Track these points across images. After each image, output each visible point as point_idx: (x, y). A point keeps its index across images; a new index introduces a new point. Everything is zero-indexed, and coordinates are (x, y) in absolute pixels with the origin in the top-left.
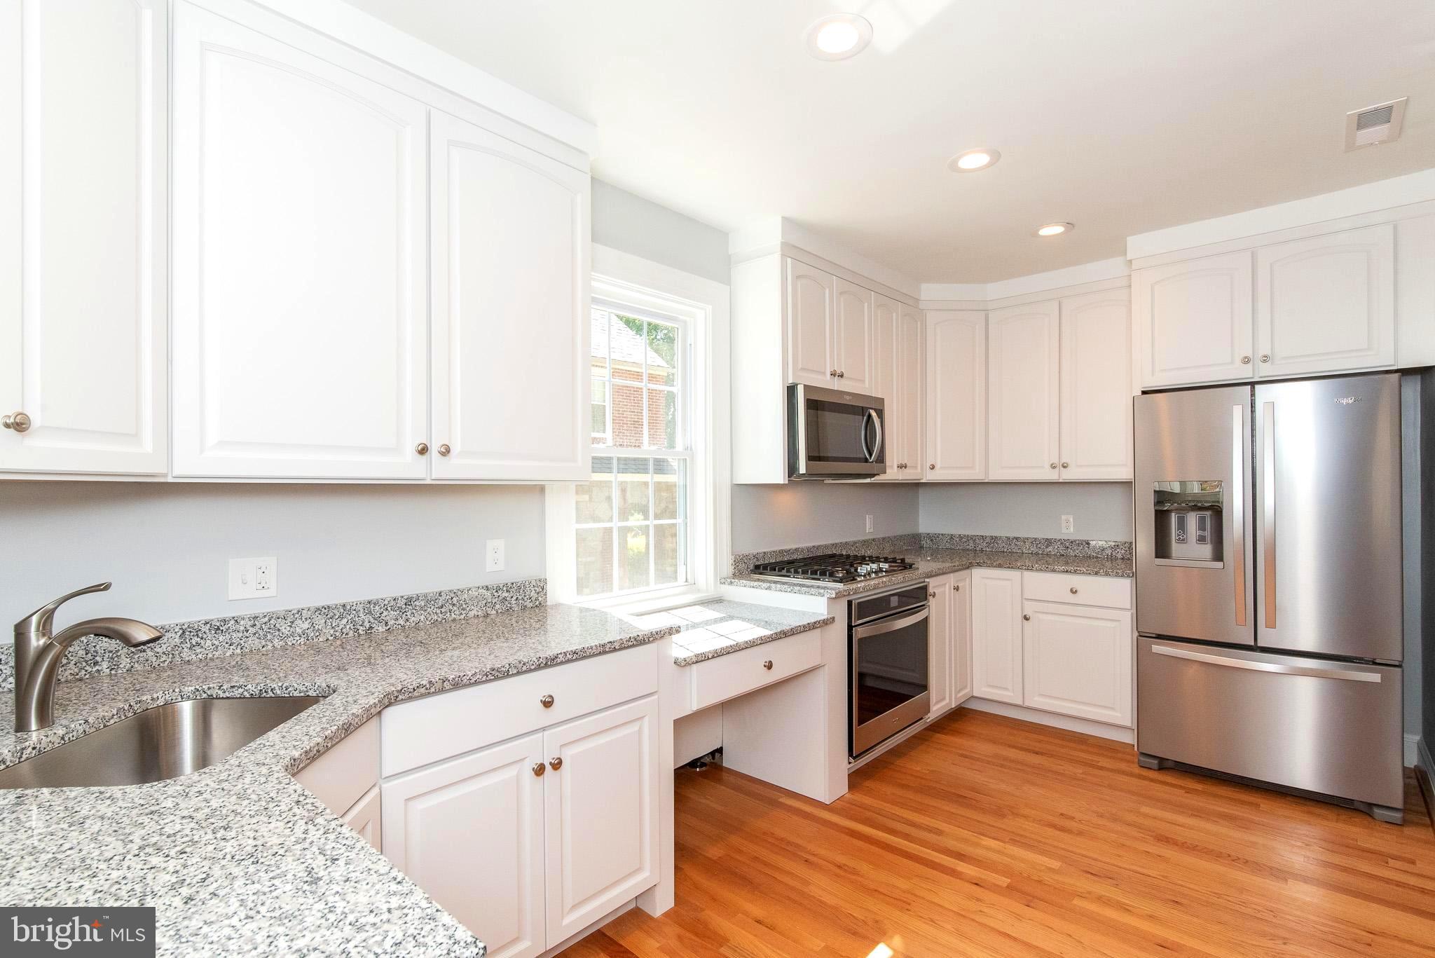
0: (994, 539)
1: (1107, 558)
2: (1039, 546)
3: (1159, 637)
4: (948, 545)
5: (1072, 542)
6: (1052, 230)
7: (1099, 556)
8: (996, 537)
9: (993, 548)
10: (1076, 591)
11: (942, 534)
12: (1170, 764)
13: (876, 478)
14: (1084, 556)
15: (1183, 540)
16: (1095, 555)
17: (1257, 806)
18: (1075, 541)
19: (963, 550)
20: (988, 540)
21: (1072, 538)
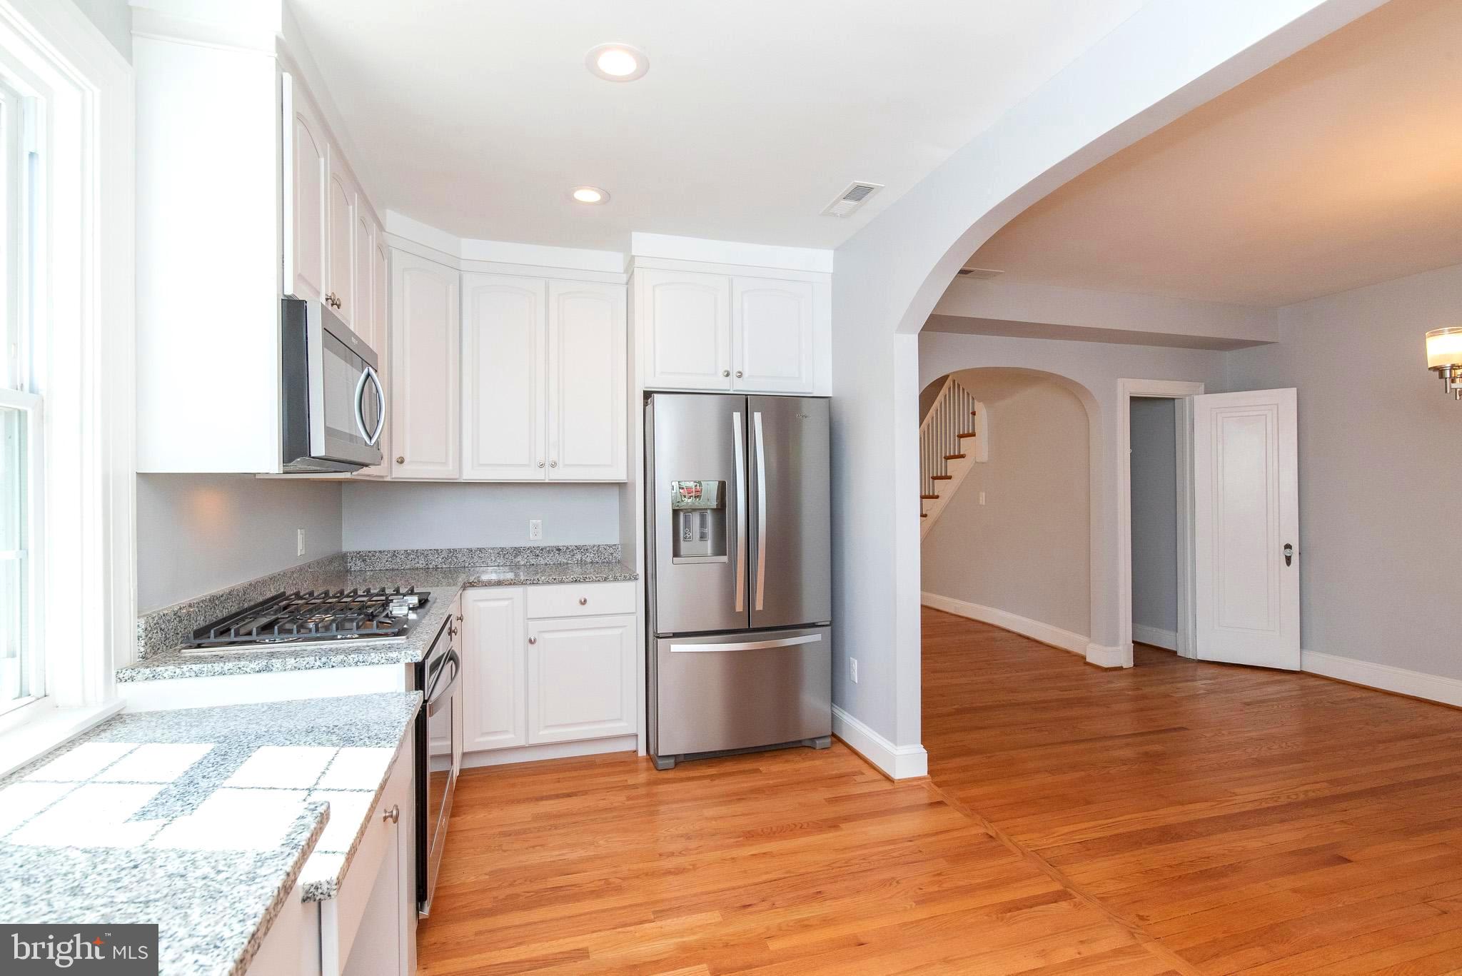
0: (453, 552)
1: (577, 563)
2: (507, 556)
3: (676, 635)
4: (389, 566)
5: (542, 549)
6: (588, 196)
7: (569, 562)
8: (455, 550)
9: (450, 563)
10: (585, 601)
11: (380, 552)
12: (682, 759)
13: (365, 471)
14: (554, 564)
15: (690, 538)
16: (565, 561)
17: (757, 771)
18: (545, 548)
19: (410, 569)
20: (445, 554)
21: (542, 545)
